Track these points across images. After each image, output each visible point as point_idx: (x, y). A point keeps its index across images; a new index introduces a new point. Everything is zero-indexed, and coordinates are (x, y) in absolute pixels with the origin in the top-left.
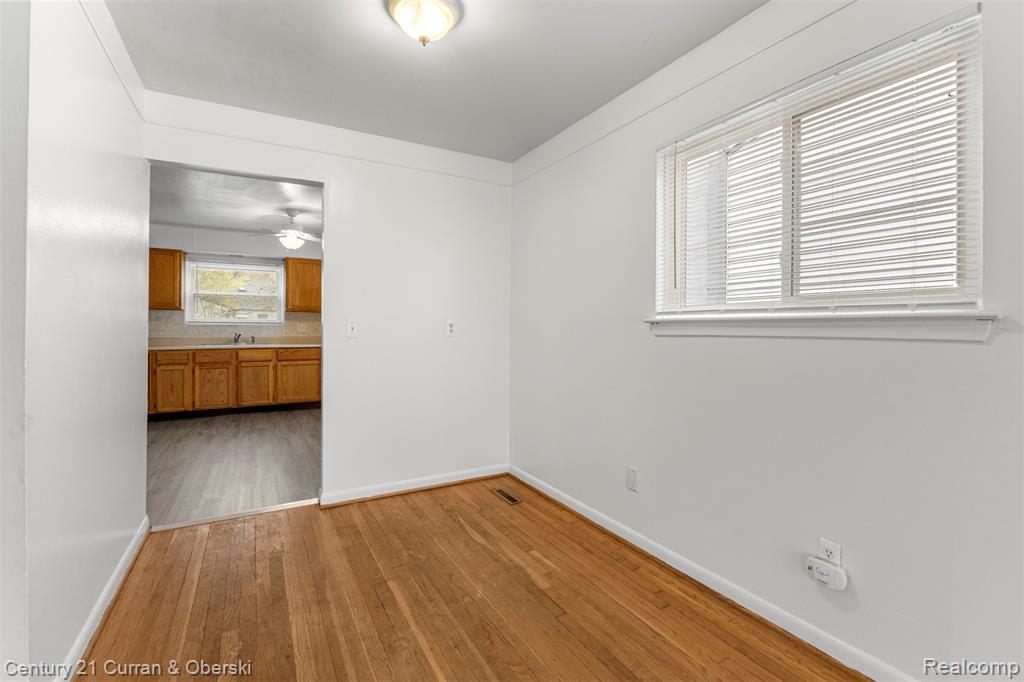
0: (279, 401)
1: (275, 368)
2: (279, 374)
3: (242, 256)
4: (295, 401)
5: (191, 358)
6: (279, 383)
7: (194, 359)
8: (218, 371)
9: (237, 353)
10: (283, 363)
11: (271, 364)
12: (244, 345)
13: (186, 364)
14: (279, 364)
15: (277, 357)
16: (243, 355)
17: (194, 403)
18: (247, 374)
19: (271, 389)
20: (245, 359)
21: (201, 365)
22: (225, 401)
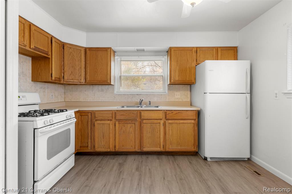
0: (167, 150)
1: (164, 124)
2: (167, 129)
3: (143, 50)
4: (177, 150)
5: (114, 116)
6: (167, 136)
7: (115, 117)
8: (129, 125)
9: (140, 113)
10: (170, 121)
11: (162, 122)
12: (144, 108)
13: (111, 120)
14: (167, 121)
15: (166, 117)
16: (145, 115)
17: (115, 147)
18: (147, 128)
19: (162, 140)
20: (146, 118)
21: (119, 120)
22: (133, 147)
